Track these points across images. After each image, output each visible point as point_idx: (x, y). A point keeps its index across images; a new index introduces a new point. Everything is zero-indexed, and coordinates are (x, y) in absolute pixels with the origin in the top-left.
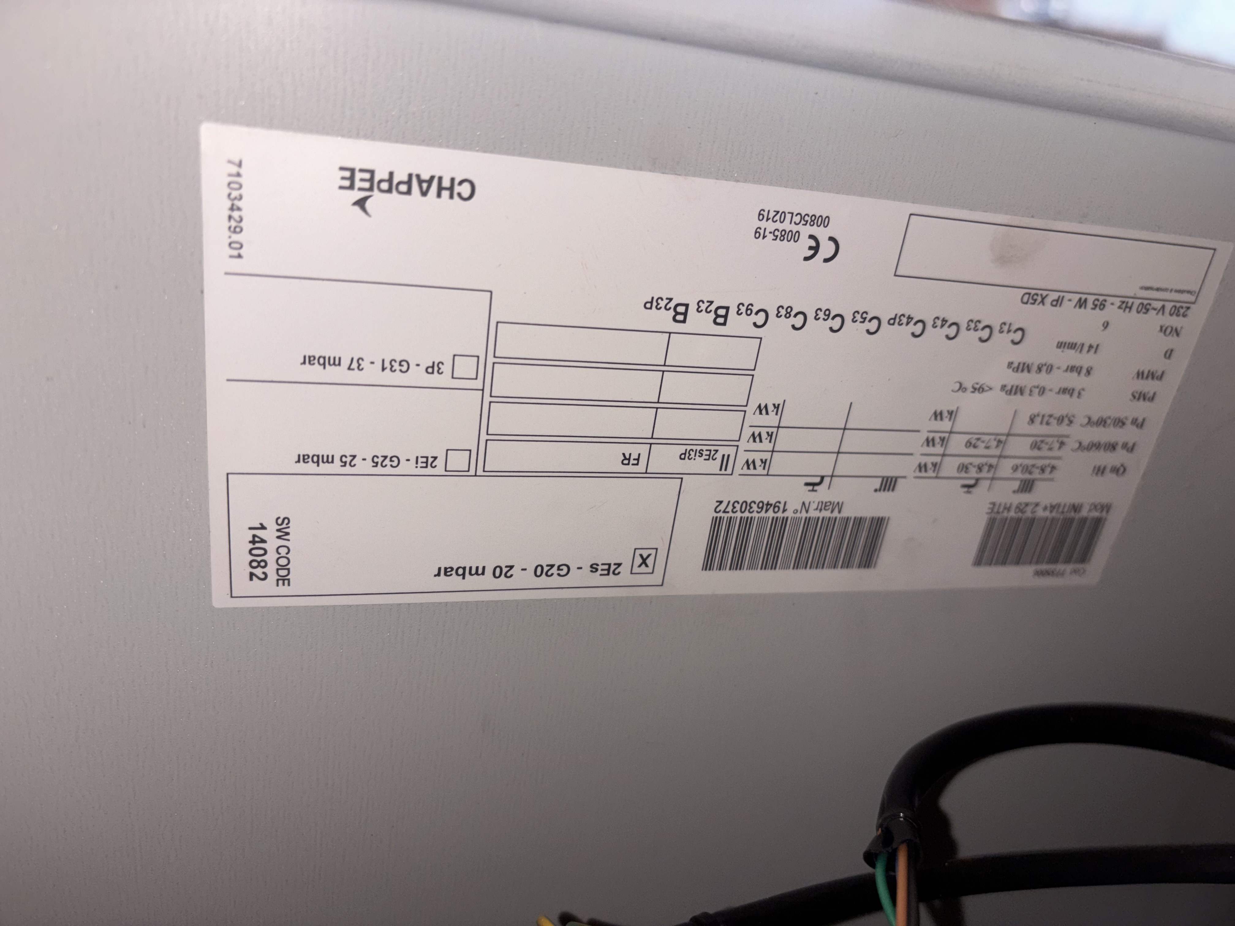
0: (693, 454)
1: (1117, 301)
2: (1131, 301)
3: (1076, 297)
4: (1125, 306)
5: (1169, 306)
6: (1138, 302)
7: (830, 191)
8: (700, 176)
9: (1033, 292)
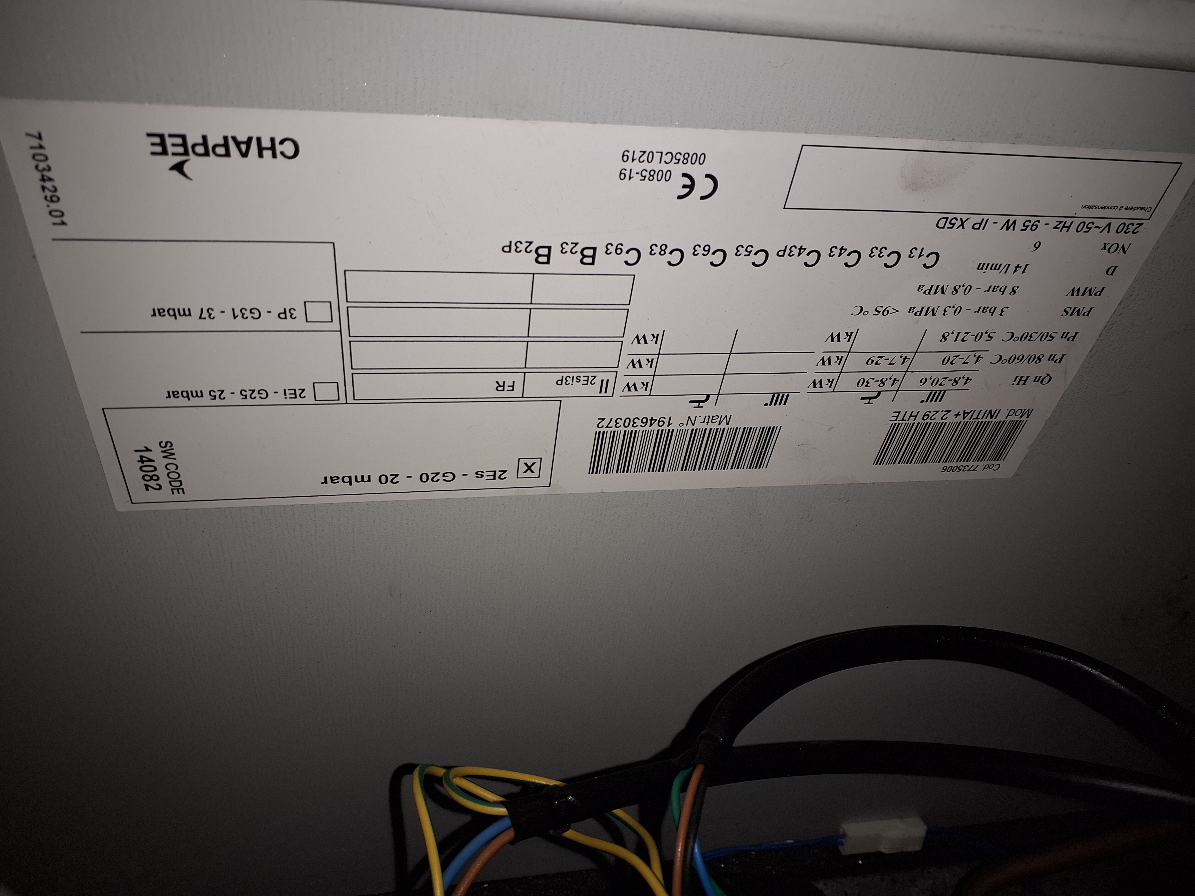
0: (569, 380)
1: (1053, 222)
2: (1069, 220)
3: (1002, 220)
4: (1062, 225)
5: (1115, 224)
6: (1077, 221)
7: (704, 127)
8: (550, 119)
9: (950, 216)
